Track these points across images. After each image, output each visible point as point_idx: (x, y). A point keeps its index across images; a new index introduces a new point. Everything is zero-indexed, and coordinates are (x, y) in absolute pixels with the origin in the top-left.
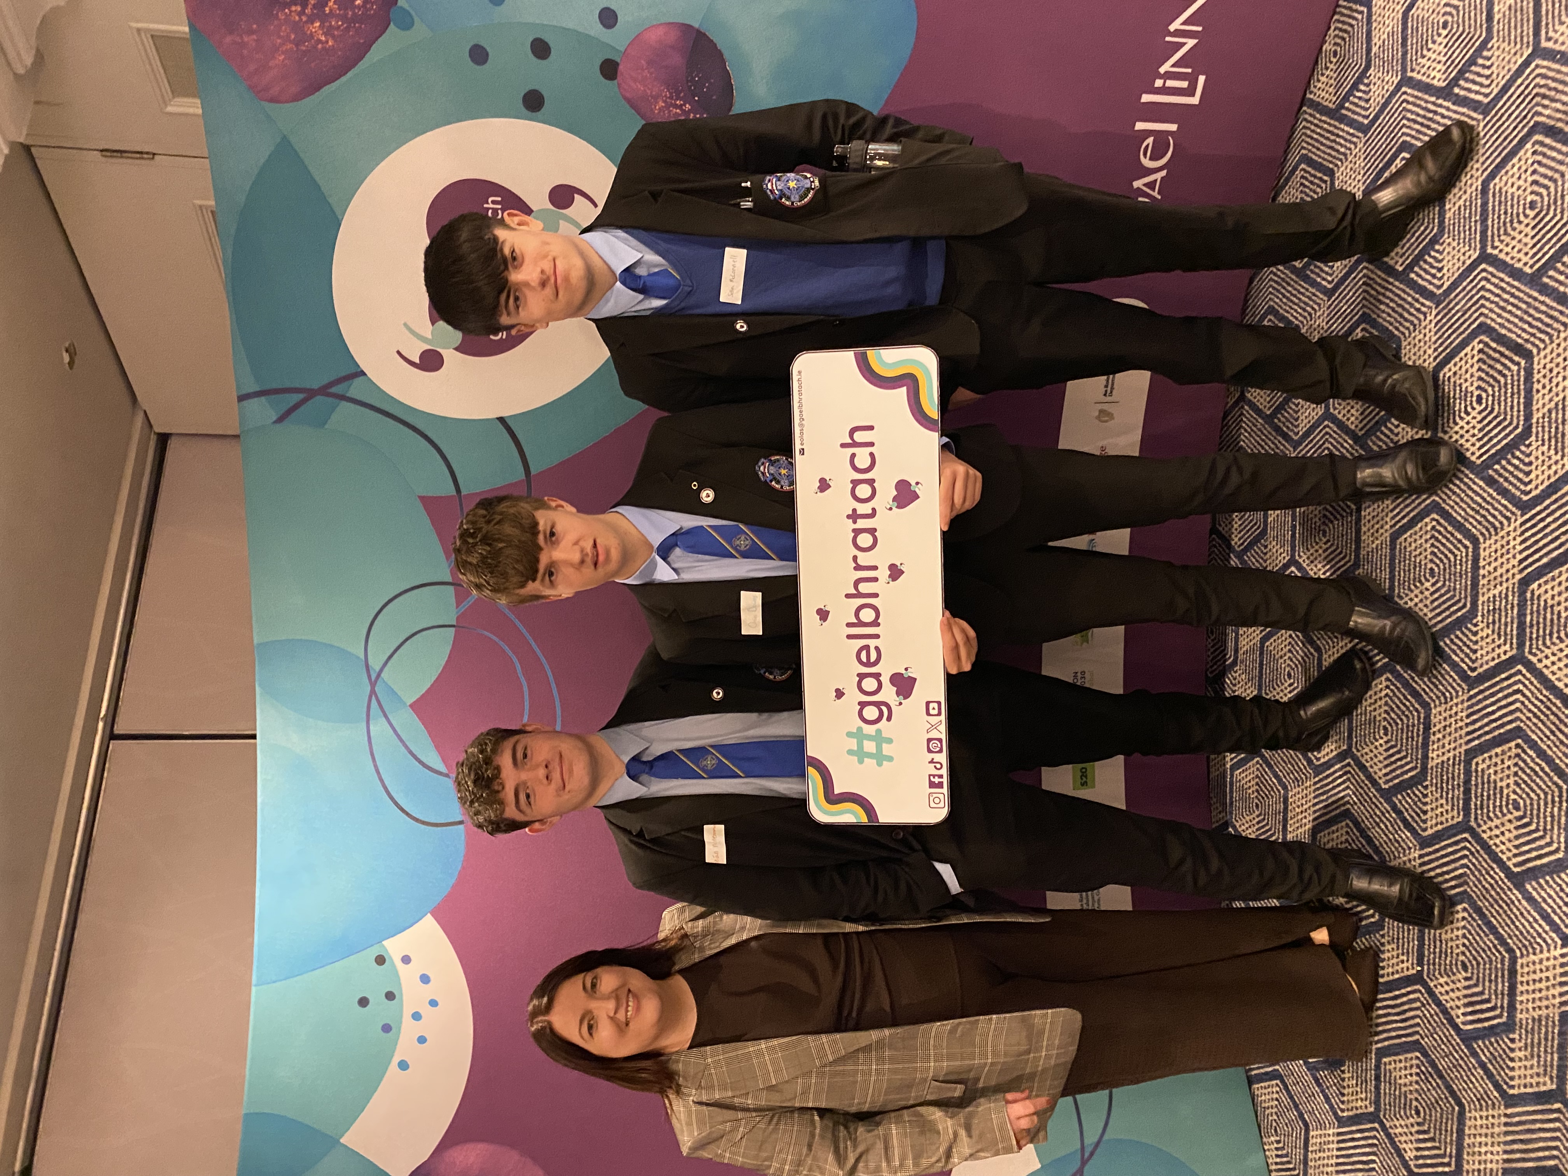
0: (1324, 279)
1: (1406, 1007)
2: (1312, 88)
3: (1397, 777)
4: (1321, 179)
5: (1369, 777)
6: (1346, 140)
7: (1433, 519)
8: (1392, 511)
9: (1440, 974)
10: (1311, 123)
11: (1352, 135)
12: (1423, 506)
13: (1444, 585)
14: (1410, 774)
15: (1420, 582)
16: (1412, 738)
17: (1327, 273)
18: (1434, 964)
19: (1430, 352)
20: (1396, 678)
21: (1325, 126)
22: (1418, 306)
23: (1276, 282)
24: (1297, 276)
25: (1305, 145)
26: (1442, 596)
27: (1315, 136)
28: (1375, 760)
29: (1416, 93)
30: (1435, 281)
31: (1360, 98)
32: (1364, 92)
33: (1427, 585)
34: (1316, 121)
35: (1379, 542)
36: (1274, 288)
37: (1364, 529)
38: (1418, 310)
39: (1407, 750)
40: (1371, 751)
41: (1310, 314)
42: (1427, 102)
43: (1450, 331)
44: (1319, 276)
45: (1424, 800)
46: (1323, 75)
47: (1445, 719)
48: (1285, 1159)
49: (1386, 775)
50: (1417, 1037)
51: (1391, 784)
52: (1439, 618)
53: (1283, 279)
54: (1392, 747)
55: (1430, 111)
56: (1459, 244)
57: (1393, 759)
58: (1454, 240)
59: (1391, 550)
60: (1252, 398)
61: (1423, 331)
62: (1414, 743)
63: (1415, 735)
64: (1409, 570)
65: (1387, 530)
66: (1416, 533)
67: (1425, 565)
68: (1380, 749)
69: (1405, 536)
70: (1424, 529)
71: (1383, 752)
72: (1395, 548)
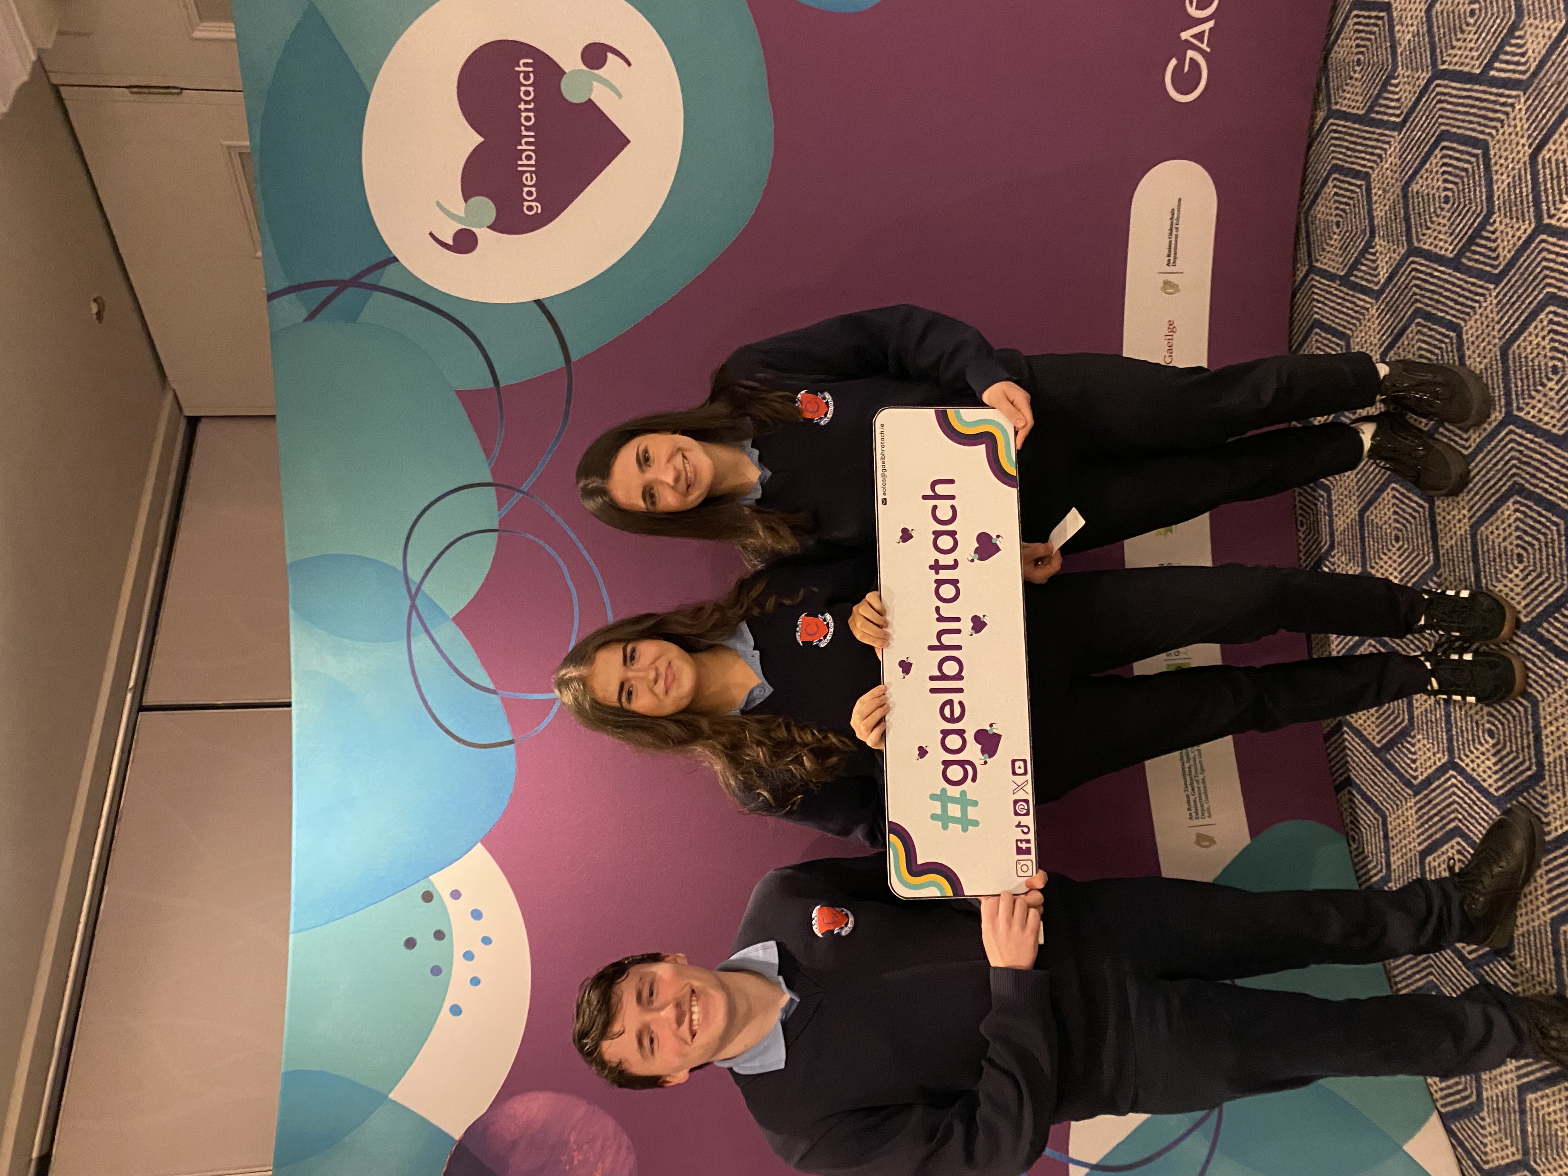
0: (1391, 115)
4: (1377, 18)
7: (1550, 312)
8: (1498, 322)
12: (1535, 302)
14: (1556, 596)
15: (1544, 385)
16: (1554, 556)
17: (1394, 108)
19: (1522, 141)
20: (1525, 498)
22: (1503, 100)
23: (1336, 139)
24: (1360, 124)
30: (1520, 68)
33: (1551, 384)
35: (1487, 360)
36: (1336, 146)
37: (1468, 353)
38: (1504, 104)
39: (1548, 570)
40: (1506, 586)
41: (1380, 156)
43: (1544, 111)
44: (1386, 114)
51: (1534, 614)
53: (1346, 133)
54: (1529, 574)
56: (1541, 20)
57: (1533, 586)
58: (1535, 19)
59: (1503, 363)
60: (1323, 267)
61: (1513, 123)
62: (1557, 560)
63: (1557, 550)
64: (1527, 377)
65: (1495, 345)
66: (1530, 334)
67: (1546, 364)
68: (1517, 581)
69: (1518, 342)
70: (1540, 327)
71: (1519, 583)
72: (1508, 359)
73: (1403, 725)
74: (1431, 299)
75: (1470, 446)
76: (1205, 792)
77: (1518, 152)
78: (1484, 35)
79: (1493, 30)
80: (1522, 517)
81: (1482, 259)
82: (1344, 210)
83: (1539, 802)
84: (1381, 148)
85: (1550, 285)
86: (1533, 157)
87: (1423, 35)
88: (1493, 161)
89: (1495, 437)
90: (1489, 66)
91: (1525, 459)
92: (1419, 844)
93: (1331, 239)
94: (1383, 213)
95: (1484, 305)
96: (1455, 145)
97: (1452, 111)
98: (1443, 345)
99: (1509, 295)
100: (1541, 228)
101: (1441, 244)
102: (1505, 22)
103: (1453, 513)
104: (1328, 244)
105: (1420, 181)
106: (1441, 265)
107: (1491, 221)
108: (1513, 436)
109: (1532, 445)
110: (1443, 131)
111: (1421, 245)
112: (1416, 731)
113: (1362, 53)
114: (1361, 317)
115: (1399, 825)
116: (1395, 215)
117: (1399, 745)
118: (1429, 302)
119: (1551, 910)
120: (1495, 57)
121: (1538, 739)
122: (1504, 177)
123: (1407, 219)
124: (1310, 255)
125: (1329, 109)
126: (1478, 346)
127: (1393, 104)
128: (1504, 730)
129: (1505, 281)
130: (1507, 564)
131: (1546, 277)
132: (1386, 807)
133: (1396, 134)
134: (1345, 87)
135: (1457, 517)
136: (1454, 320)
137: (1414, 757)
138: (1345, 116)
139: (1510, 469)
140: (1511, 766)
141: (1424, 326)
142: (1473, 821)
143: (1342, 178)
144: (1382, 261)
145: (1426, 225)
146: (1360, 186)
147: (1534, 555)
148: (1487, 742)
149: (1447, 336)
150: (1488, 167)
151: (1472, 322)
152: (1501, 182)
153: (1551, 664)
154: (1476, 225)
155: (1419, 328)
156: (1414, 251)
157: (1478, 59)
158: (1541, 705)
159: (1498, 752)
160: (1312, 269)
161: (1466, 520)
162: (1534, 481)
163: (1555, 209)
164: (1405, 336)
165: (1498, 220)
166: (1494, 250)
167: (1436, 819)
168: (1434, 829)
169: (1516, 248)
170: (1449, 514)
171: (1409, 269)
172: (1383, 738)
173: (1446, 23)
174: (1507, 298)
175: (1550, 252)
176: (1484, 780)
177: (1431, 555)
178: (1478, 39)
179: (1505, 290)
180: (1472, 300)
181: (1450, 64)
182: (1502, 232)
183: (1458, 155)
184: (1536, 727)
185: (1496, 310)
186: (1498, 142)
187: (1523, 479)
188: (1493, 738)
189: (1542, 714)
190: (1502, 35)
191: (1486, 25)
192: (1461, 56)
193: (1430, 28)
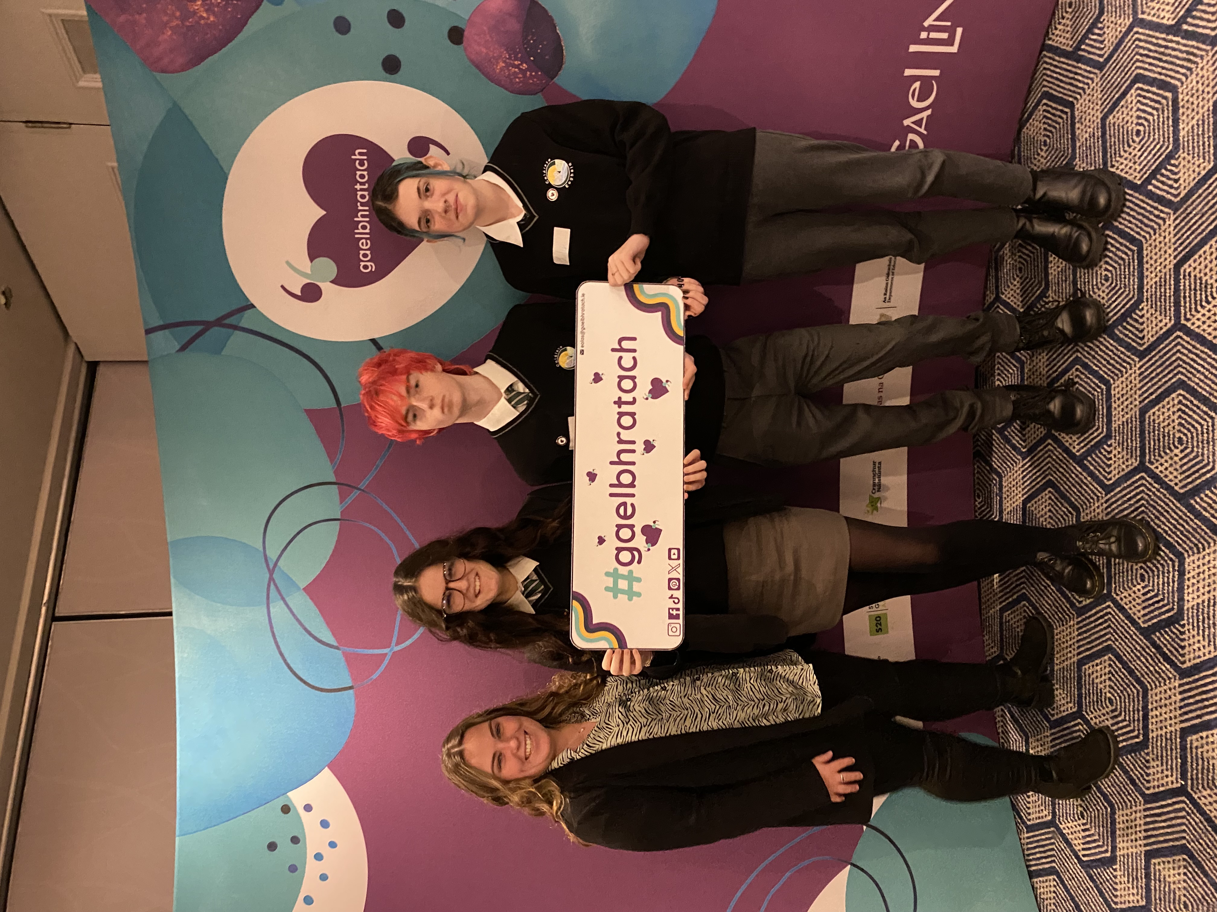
1: (1172, 815)
2: (1051, 36)
3: (1156, 617)
4: (1062, 111)
5: (1128, 617)
6: (1083, 76)
7: (1180, 395)
8: (1140, 389)
9: (1203, 787)
10: (1051, 64)
11: (1090, 72)
12: (1169, 383)
13: (1192, 451)
14: (1167, 615)
15: (1170, 449)
16: (1168, 583)
18: (1197, 779)
19: (1170, 251)
21: (1064, 66)
22: (1156, 212)
25: (1045, 83)
26: (1190, 460)
27: (1055, 75)
28: (1134, 603)
29: (1147, 32)
30: (1172, 191)
31: (1095, 40)
32: (1099, 35)
33: (1177, 451)
34: (1055, 63)
35: (1129, 416)
37: (1114, 405)
38: (1157, 217)
39: (1163, 594)
40: (1130, 595)
42: (1157, 38)
43: (1189, 233)
45: (1182, 637)
46: (1060, 23)
47: (1199, 567)
49: (1144, 615)
50: (1184, 842)
51: (1150, 623)
52: (1190, 480)
54: (1148, 592)
55: (1160, 46)
56: (1193, 157)
57: (1151, 602)
58: (1189, 154)
59: (1140, 422)
60: (1006, 299)
61: (1163, 234)
62: (1170, 588)
63: (1171, 580)
64: (1159, 439)
65: (1136, 406)
66: (1163, 407)
67: (1174, 434)
68: (1139, 594)
69: (1153, 410)
70: (1171, 403)
71: (1140, 596)
72: (1145, 420)
74: (1089, 352)
75: (1110, 479)
77: (1166, 259)
78: (1145, 154)
79: (1153, 152)
81: (1130, 335)
82: (1025, 259)
83: (1142, 763)
85: (1182, 374)
86: (1178, 266)
87: (1098, 138)
88: (1145, 260)
89: (1130, 478)
90: (1148, 181)
91: (1152, 502)
93: (1015, 280)
94: (1056, 272)
95: (1130, 372)
96: (1116, 236)
98: (1096, 393)
99: (1150, 370)
100: (1178, 326)
102: (1164, 149)
104: (1012, 284)
107: (1140, 307)
108: (1144, 482)
109: (1158, 494)
112: (1055, 681)
113: (1048, 136)
116: (1066, 277)
118: (1087, 355)
119: (1146, 845)
120: (1153, 175)
121: (1146, 717)
122: (1153, 275)
123: (1075, 284)
124: (997, 287)
126: (1122, 403)
128: (1121, 702)
129: (1147, 358)
130: (1132, 579)
131: (1179, 366)
134: (1032, 160)
136: (1106, 376)
139: (1140, 507)
140: (1124, 730)
141: (1083, 373)
148: (1107, 707)
150: (1141, 264)
151: (1119, 382)
152: (1150, 280)
154: (1128, 306)
155: (1078, 372)
157: (1139, 172)
158: (1150, 692)
159: (1116, 717)
160: (998, 298)
162: (1157, 521)
163: (1191, 315)
164: (1067, 375)
165: (1146, 308)
166: (1142, 331)
169: (1158, 335)
173: (1117, 134)
174: (1148, 372)
175: (1183, 347)
178: (1141, 156)
179: (1147, 365)
180: (1121, 365)
181: (1117, 169)
182: (1148, 319)
183: (1118, 245)
184: (1145, 708)
185: (1138, 379)
186: (1151, 245)
187: (1149, 517)
188: (1112, 705)
189: (1150, 700)
190: (1161, 159)
191: (1148, 146)
192: (1126, 165)
193: (1104, 134)
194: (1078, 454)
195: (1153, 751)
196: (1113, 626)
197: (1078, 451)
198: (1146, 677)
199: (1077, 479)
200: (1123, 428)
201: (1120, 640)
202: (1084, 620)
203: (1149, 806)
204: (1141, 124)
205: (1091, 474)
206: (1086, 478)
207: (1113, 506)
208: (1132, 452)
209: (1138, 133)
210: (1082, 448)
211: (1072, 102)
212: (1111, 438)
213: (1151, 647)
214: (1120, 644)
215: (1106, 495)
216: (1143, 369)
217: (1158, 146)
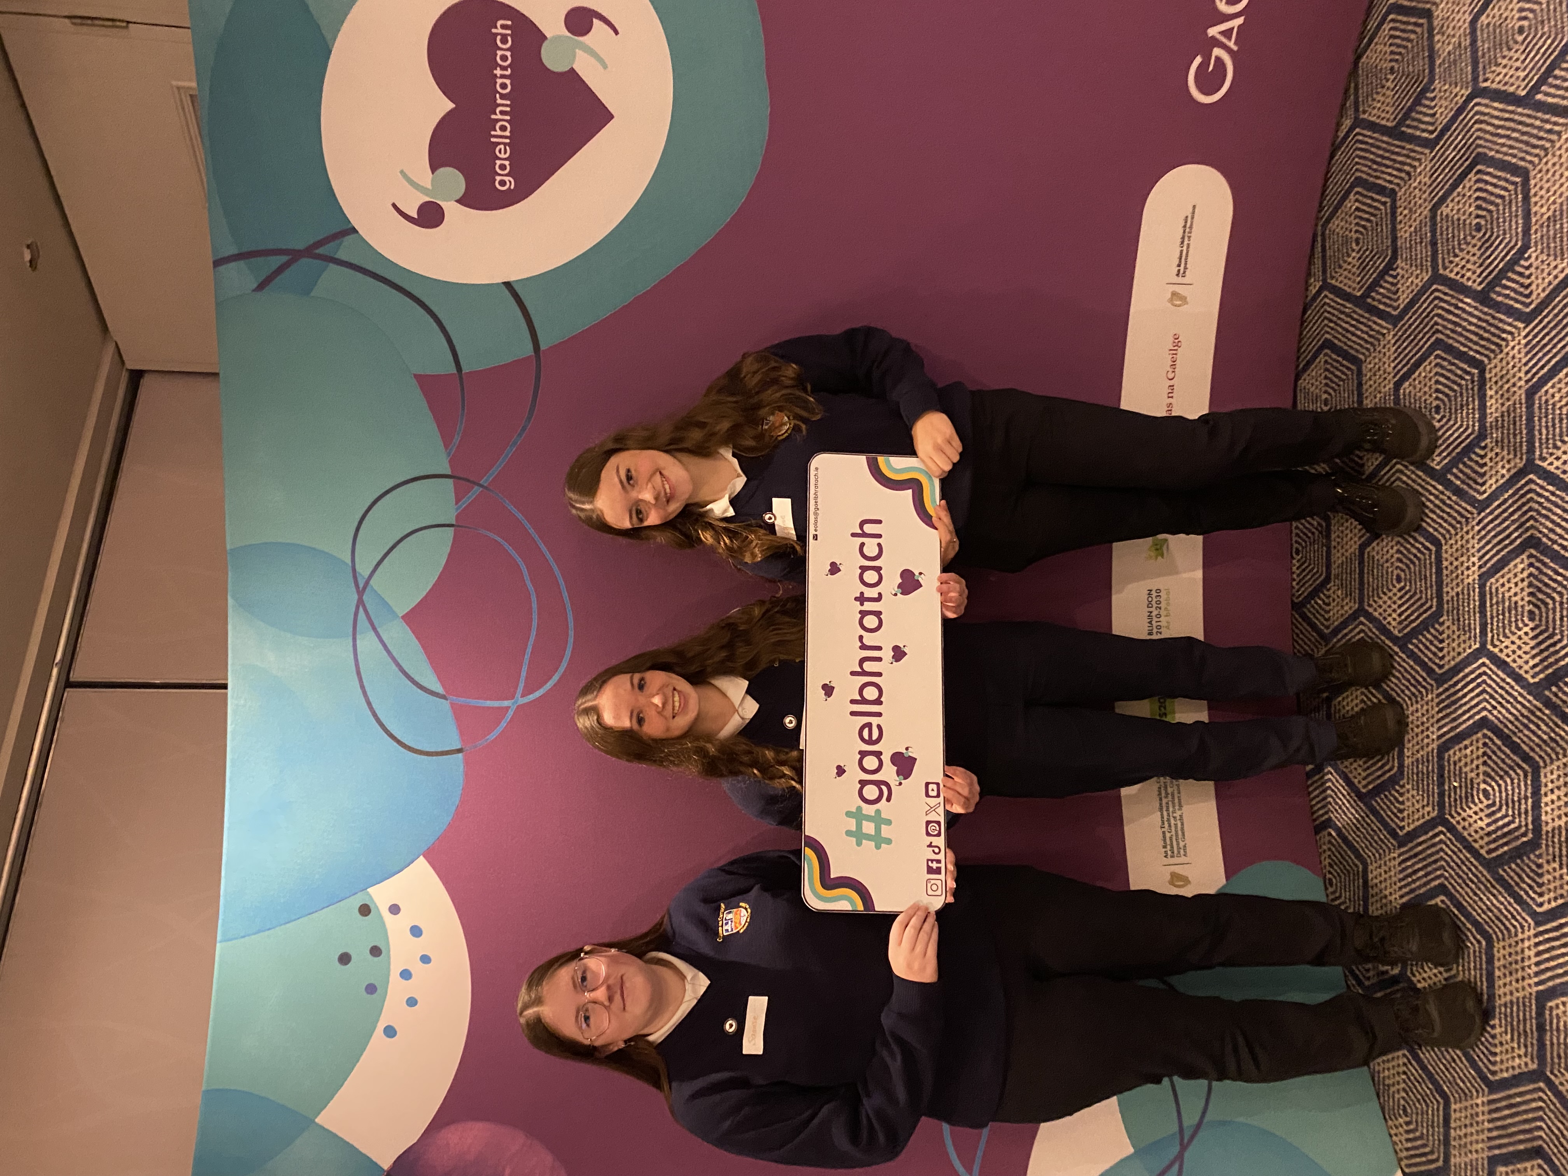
0: (1424, 131)
3: (1551, 665)
4: (1415, 24)
5: (1511, 675)
8: (1526, 364)
17: (1427, 123)
20: (1541, 553)
23: (1363, 150)
24: (1389, 137)
28: (1519, 652)
35: (1511, 403)
36: (1360, 157)
37: (1489, 393)
38: (1550, 131)
40: (1513, 643)
41: (1408, 173)
44: (1417, 129)
48: (1419, 1143)
49: (1534, 667)
51: (1542, 676)
53: (1372, 145)
54: (1540, 634)
57: (1543, 647)
59: (1527, 408)
60: (1337, 284)
61: (1558, 153)
64: (1554, 425)
65: (1520, 387)
66: (1560, 381)
68: (1526, 639)
69: (1545, 388)
71: (1528, 641)
72: (1533, 404)
73: (1392, 773)
74: (1453, 331)
75: (1485, 492)
76: (1182, 829)
78: (1532, 54)
79: (1543, 50)
80: (1536, 573)
81: (1512, 294)
82: (1364, 227)
83: (1532, 871)
84: (1410, 165)
87: (1466, 49)
88: (1533, 192)
89: (1513, 485)
90: (1536, 89)
91: (1544, 512)
92: (1402, 897)
93: (1349, 256)
94: (1407, 235)
95: (1512, 344)
96: (1491, 170)
97: (1492, 134)
98: (1463, 382)
99: (1540, 336)
101: (1469, 274)
102: (1557, 43)
103: (1461, 559)
104: (1345, 262)
105: (1451, 205)
106: (1466, 297)
107: (1526, 255)
108: (1533, 486)
109: (1553, 498)
110: (1479, 154)
111: (1447, 272)
112: (1405, 781)
113: (1397, 61)
114: (1376, 343)
115: (1380, 875)
116: (1421, 239)
117: (1387, 793)
118: (1451, 334)
119: (1537, 984)
120: (1543, 81)
121: (1536, 806)
123: (1434, 244)
124: (1324, 272)
125: (1356, 118)
126: (1502, 387)
127: (1427, 119)
128: (1500, 792)
129: (1536, 321)
130: (1517, 620)
132: (1367, 853)
133: (1427, 151)
134: (1375, 96)
135: (1466, 564)
136: (1478, 356)
137: (1402, 807)
138: (1373, 126)
139: (1528, 520)
140: (1506, 830)
141: (1444, 359)
142: (1460, 881)
143: (1365, 193)
144: (1403, 285)
145: (1454, 252)
146: (1384, 203)
147: (1547, 614)
148: (1481, 802)
149: (1468, 373)
150: (1526, 198)
151: (1497, 361)
152: (1540, 217)
153: (1557, 730)
154: (1508, 258)
155: (1438, 360)
156: (1436, 278)
157: (1524, 80)
158: (1543, 771)
159: (1494, 813)
160: (1326, 286)
161: (1476, 568)
162: (1552, 536)
164: (1422, 368)
165: (1534, 255)
166: (1527, 287)
167: (1421, 873)
168: (1418, 883)
169: (1551, 287)
170: (1457, 559)
171: (1432, 297)
172: (1369, 783)
173: (1491, 38)
174: (1537, 339)
176: (1475, 841)
177: (1435, 600)
178: (1525, 59)
179: (1536, 331)
180: (1499, 337)
181: (1493, 82)
182: (1537, 268)
183: (1495, 181)
184: (1536, 793)
185: (1524, 351)
186: (1540, 171)
187: (1540, 532)
188: (1488, 799)
189: (1543, 780)
190: (1552, 57)
191: (1536, 44)
192: (1505, 75)
193: (1474, 42)
194: (1438, 467)
195: (1547, 850)
196: (1489, 690)
197: (1438, 464)
198: (1537, 749)
199: (1437, 502)
200: (1503, 421)
201: (1499, 708)
202: (1447, 690)
203: (1541, 929)
204: (1525, 18)
205: (1458, 492)
206: (1449, 498)
207: (1489, 528)
208: (1515, 450)
209: (1521, 30)
210: (1445, 458)
211: (1429, 10)
212: (1485, 438)
213: (1543, 708)
214: (1500, 712)
215: (1479, 514)
216: (1530, 337)
217: (1549, 41)
